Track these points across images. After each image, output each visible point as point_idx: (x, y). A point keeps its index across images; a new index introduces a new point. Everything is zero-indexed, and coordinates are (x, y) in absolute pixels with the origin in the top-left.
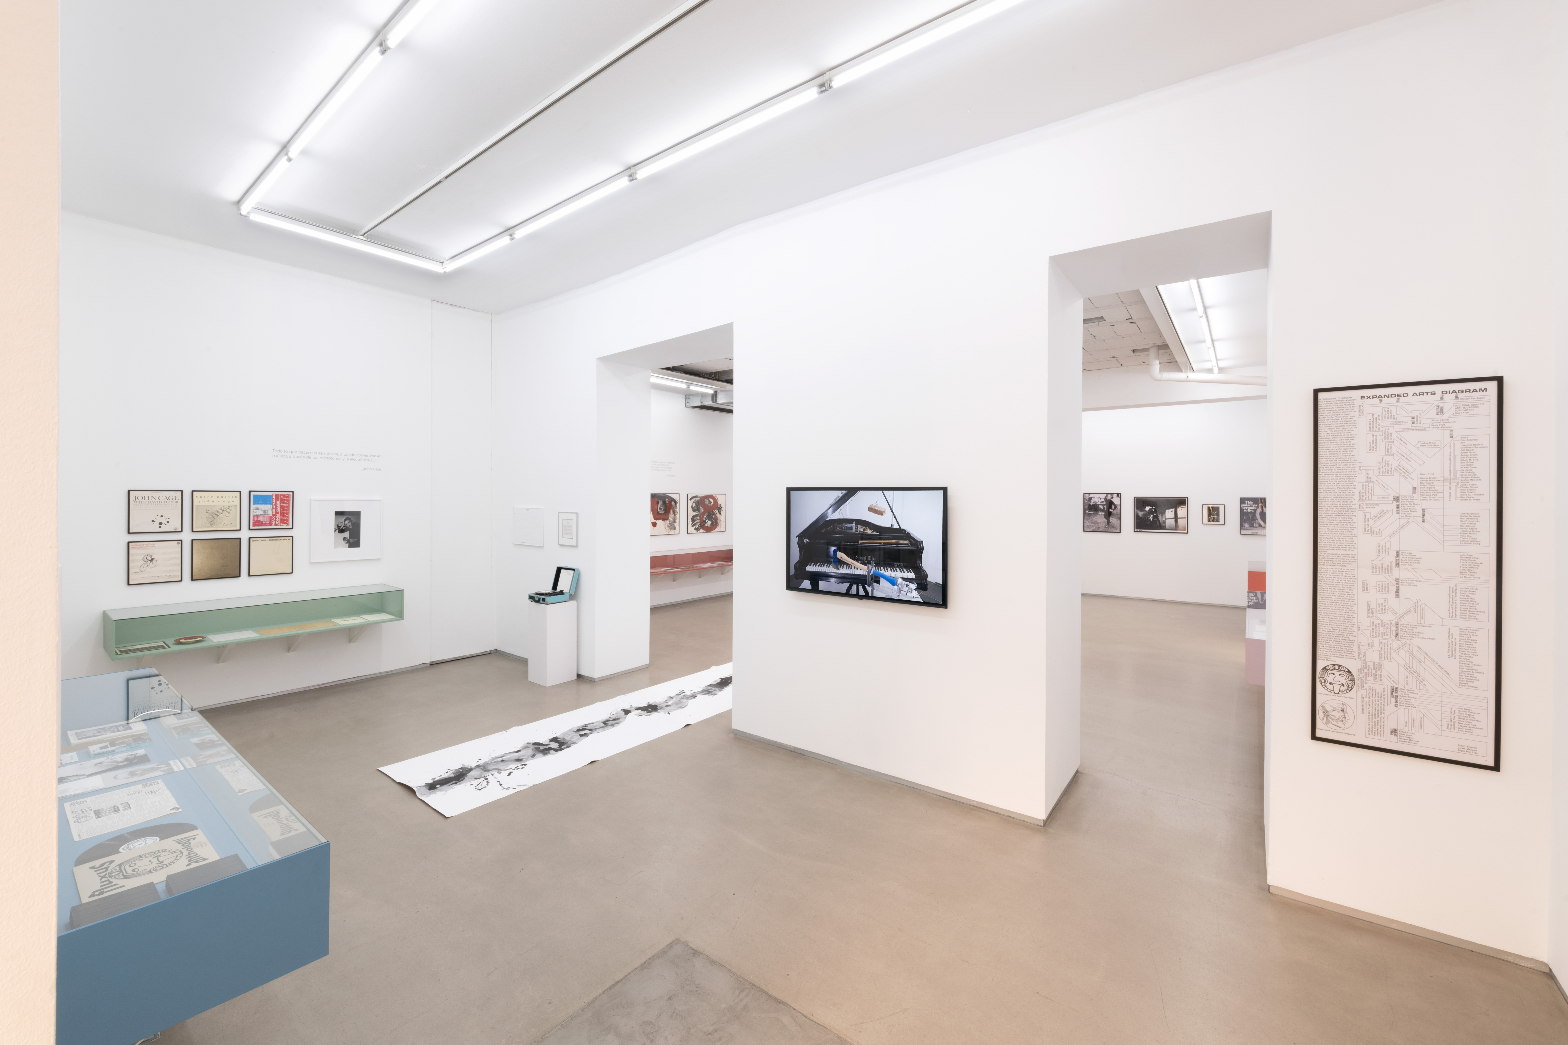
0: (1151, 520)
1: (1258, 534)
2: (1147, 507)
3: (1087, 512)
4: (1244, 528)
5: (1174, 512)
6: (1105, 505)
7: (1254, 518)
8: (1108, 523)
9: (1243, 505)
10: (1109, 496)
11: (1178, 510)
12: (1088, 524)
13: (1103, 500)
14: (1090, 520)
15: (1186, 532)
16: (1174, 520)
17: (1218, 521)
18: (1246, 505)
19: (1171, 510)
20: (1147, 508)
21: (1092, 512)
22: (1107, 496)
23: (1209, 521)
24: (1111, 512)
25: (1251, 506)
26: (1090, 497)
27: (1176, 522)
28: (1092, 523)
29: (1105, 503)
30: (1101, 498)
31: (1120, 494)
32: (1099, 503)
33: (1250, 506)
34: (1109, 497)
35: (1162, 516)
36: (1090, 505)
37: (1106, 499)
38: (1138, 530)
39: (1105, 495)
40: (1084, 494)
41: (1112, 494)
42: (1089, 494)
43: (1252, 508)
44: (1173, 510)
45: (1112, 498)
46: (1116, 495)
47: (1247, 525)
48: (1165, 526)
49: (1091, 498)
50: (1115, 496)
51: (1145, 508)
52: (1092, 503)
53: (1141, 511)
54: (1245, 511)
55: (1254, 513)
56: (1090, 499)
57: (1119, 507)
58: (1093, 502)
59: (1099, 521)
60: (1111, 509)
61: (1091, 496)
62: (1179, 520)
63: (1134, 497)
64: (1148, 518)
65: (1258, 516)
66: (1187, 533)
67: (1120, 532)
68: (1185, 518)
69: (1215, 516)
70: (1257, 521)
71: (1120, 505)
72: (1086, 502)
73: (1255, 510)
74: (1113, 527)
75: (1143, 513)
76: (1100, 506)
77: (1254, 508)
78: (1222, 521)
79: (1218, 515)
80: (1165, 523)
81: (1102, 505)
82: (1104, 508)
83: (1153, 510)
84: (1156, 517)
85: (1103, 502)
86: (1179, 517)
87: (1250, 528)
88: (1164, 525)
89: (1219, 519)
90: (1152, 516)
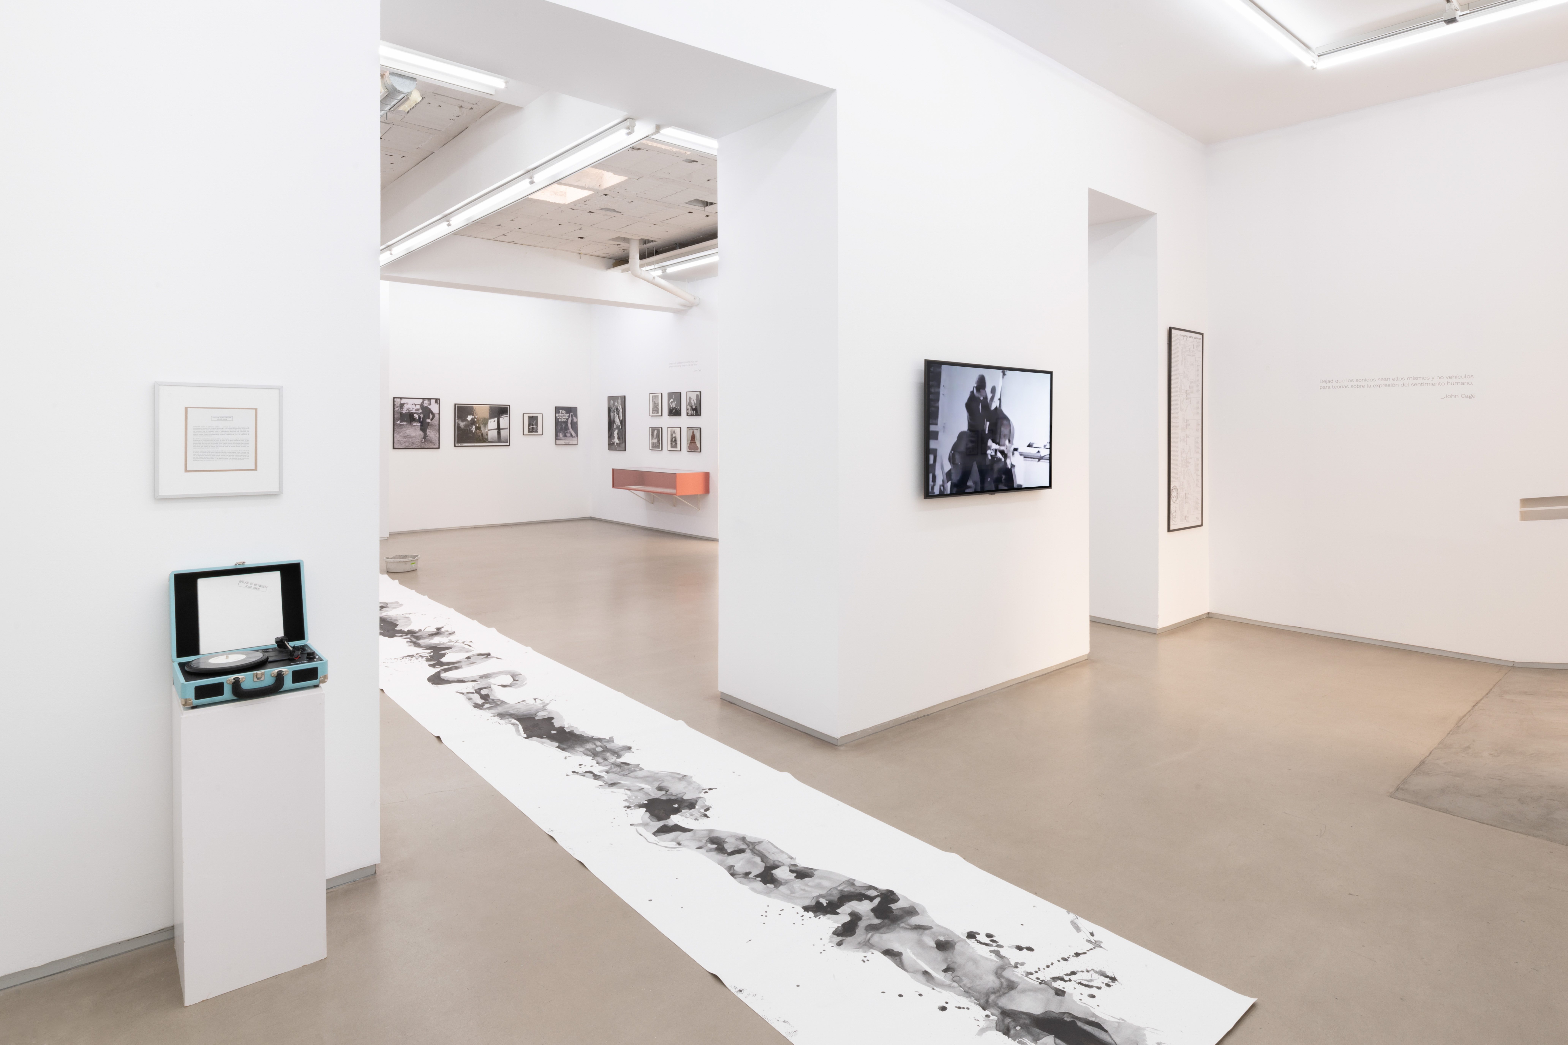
0: (474, 431)
1: (570, 443)
2: (469, 416)
3: (398, 422)
5: (496, 422)
6: (421, 413)
7: (566, 428)
8: (425, 436)
9: (557, 415)
10: (426, 401)
11: (501, 419)
12: (400, 439)
13: (418, 407)
14: (401, 434)
15: (508, 444)
16: (496, 431)
17: (537, 431)
18: (560, 415)
19: (494, 420)
20: (469, 418)
21: (404, 423)
22: (423, 402)
23: (529, 432)
24: (429, 422)
25: (564, 416)
26: (402, 402)
27: (499, 433)
28: (405, 437)
29: (420, 411)
30: (415, 405)
31: (439, 399)
32: (414, 411)
33: (563, 415)
34: (426, 403)
35: (485, 426)
36: (401, 414)
37: (422, 405)
38: (460, 444)
39: (421, 400)
40: (394, 398)
41: (430, 399)
42: (401, 398)
43: (565, 417)
44: (496, 419)
45: (430, 404)
46: (434, 400)
47: (561, 435)
48: (487, 439)
49: (404, 404)
50: (433, 401)
51: (467, 417)
52: (404, 411)
53: (463, 422)
54: (559, 420)
55: (566, 423)
56: (402, 406)
57: (437, 416)
58: (405, 409)
59: (413, 434)
60: (429, 418)
61: (403, 401)
62: (501, 431)
64: (470, 429)
65: (569, 425)
66: (509, 445)
67: (439, 448)
68: (507, 428)
69: (534, 426)
70: (569, 431)
71: (439, 414)
72: (396, 409)
73: (567, 419)
75: (464, 423)
76: (415, 415)
77: (567, 417)
78: (540, 432)
79: (537, 424)
80: (487, 435)
81: (418, 414)
82: (420, 418)
83: (475, 419)
84: (478, 428)
85: (418, 410)
86: (501, 427)
87: (563, 438)
88: (486, 437)
89: (537, 429)
90: (474, 427)
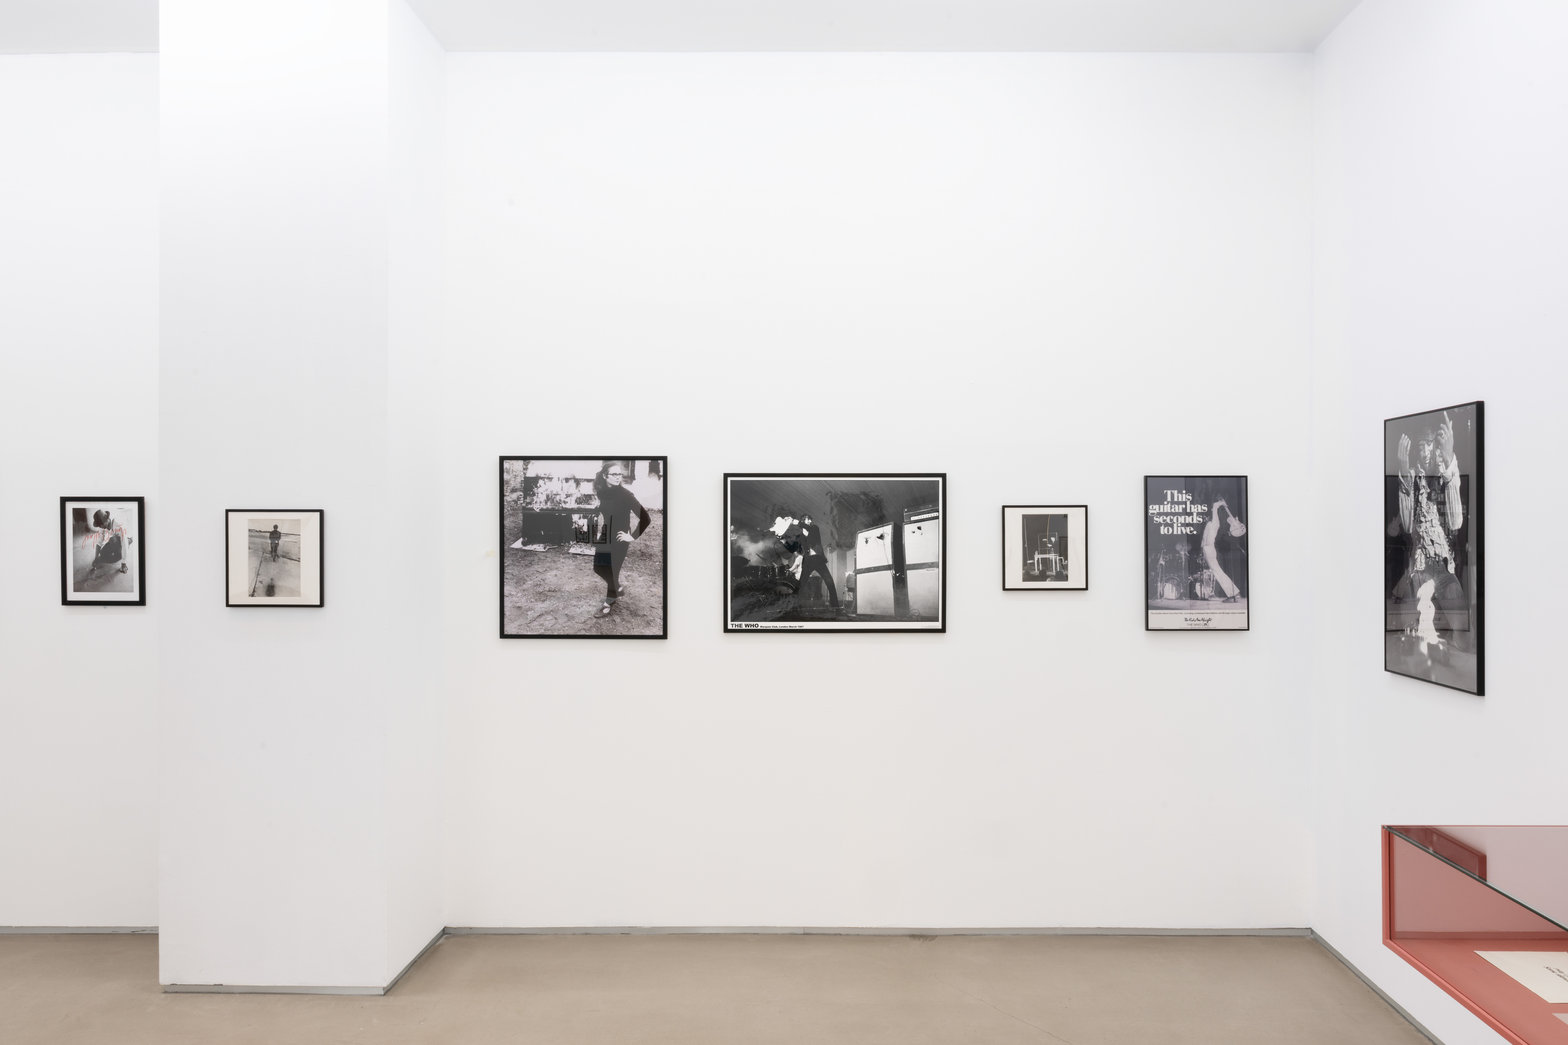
0: (798, 576)
1: (1211, 625)
2: (779, 520)
3: (518, 544)
4: (1158, 602)
5: (888, 539)
6: (596, 511)
7: (1197, 563)
8: (614, 594)
9: (1154, 509)
10: (617, 468)
11: (908, 529)
12: (523, 603)
13: (588, 489)
14: (529, 584)
15: (938, 625)
16: (889, 575)
17: (1062, 576)
18: (1167, 508)
19: (878, 531)
20: (781, 526)
21: (539, 547)
22: (605, 471)
23: (1027, 577)
24: (626, 544)
25: (1185, 513)
26: (531, 473)
27: (900, 582)
28: (542, 596)
29: (596, 503)
30: (578, 482)
31: (664, 459)
32: (571, 504)
33: (1179, 509)
34: (616, 474)
35: (842, 558)
36: (530, 517)
37: (600, 482)
38: (743, 625)
39: (598, 465)
40: (502, 459)
41: (629, 460)
42: (526, 459)
43: (1189, 520)
44: (888, 530)
45: (631, 478)
46: (646, 464)
47: (1169, 591)
48: (852, 604)
49: (536, 479)
50: (642, 467)
51: (772, 523)
52: (539, 503)
53: (754, 540)
54: (1163, 530)
55: (1195, 541)
56: (530, 485)
57: (656, 521)
58: (543, 498)
59: (570, 587)
60: (626, 529)
61: (535, 469)
62: (910, 574)
63: (726, 476)
64: (783, 568)
65: (1209, 550)
66: (943, 630)
67: (664, 636)
68: (935, 565)
69: (1052, 556)
70: (1206, 574)
71: (664, 512)
72: (510, 497)
73: (1201, 527)
74: (634, 614)
75: (761, 546)
76: (575, 517)
77: (1196, 519)
78: (1075, 578)
79: (1062, 549)
80: (853, 590)
81: (585, 513)
82: (593, 527)
83: (805, 533)
84: (817, 564)
85: (587, 498)
86: (909, 560)
87: (1181, 603)
88: (848, 597)
89: (1065, 567)
90: (799, 559)
